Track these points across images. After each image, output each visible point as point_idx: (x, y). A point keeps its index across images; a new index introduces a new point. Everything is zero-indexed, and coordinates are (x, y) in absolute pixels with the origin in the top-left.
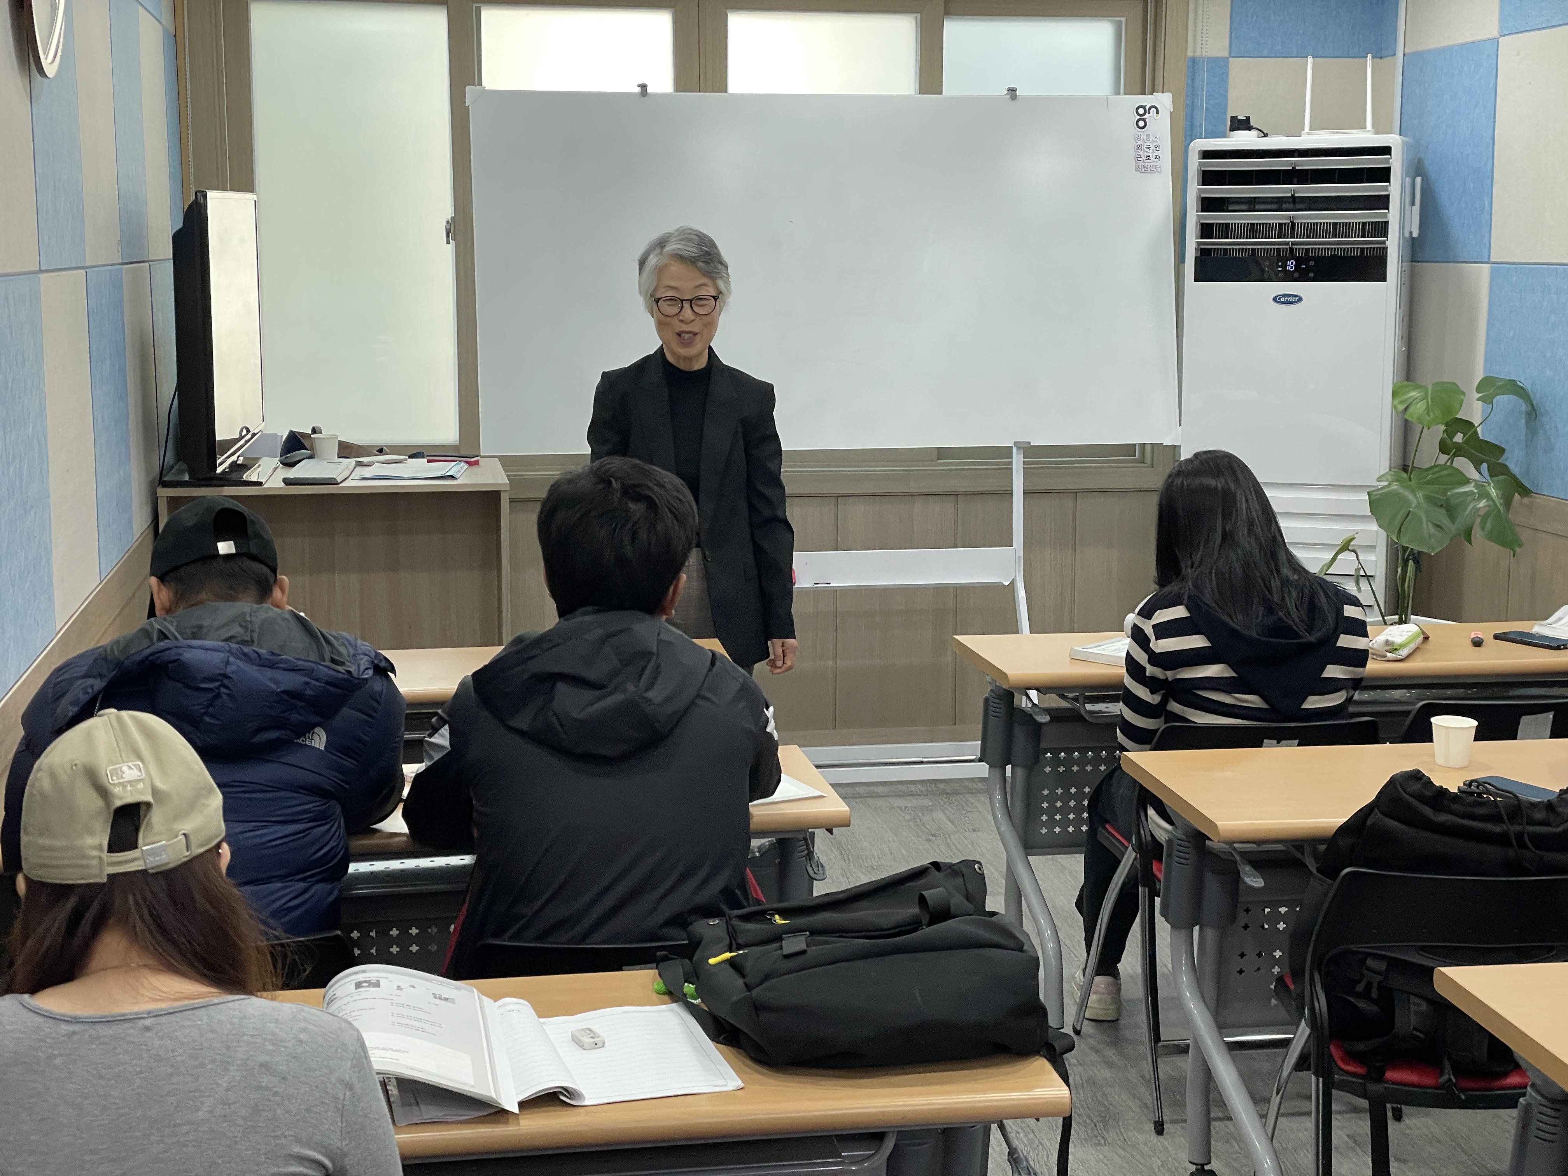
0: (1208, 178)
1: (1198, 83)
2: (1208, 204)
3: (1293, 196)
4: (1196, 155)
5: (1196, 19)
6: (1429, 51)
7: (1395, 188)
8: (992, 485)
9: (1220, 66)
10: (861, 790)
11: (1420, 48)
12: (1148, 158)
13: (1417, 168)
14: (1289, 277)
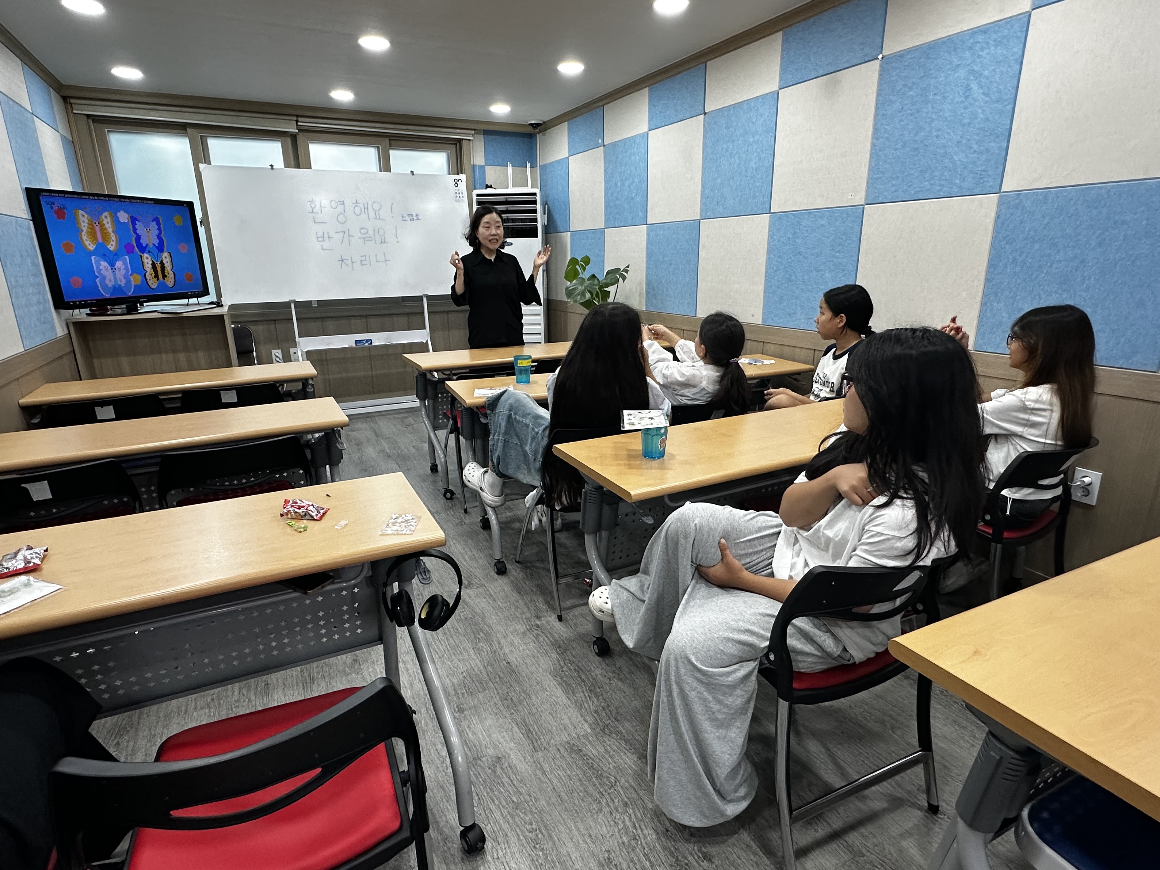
1: (475, 172)
4: (475, 195)
5: (473, 153)
6: (547, 164)
7: (539, 209)
9: (482, 168)
10: (384, 413)
11: (545, 163)
12: (459, 197)
13: (545, 203)
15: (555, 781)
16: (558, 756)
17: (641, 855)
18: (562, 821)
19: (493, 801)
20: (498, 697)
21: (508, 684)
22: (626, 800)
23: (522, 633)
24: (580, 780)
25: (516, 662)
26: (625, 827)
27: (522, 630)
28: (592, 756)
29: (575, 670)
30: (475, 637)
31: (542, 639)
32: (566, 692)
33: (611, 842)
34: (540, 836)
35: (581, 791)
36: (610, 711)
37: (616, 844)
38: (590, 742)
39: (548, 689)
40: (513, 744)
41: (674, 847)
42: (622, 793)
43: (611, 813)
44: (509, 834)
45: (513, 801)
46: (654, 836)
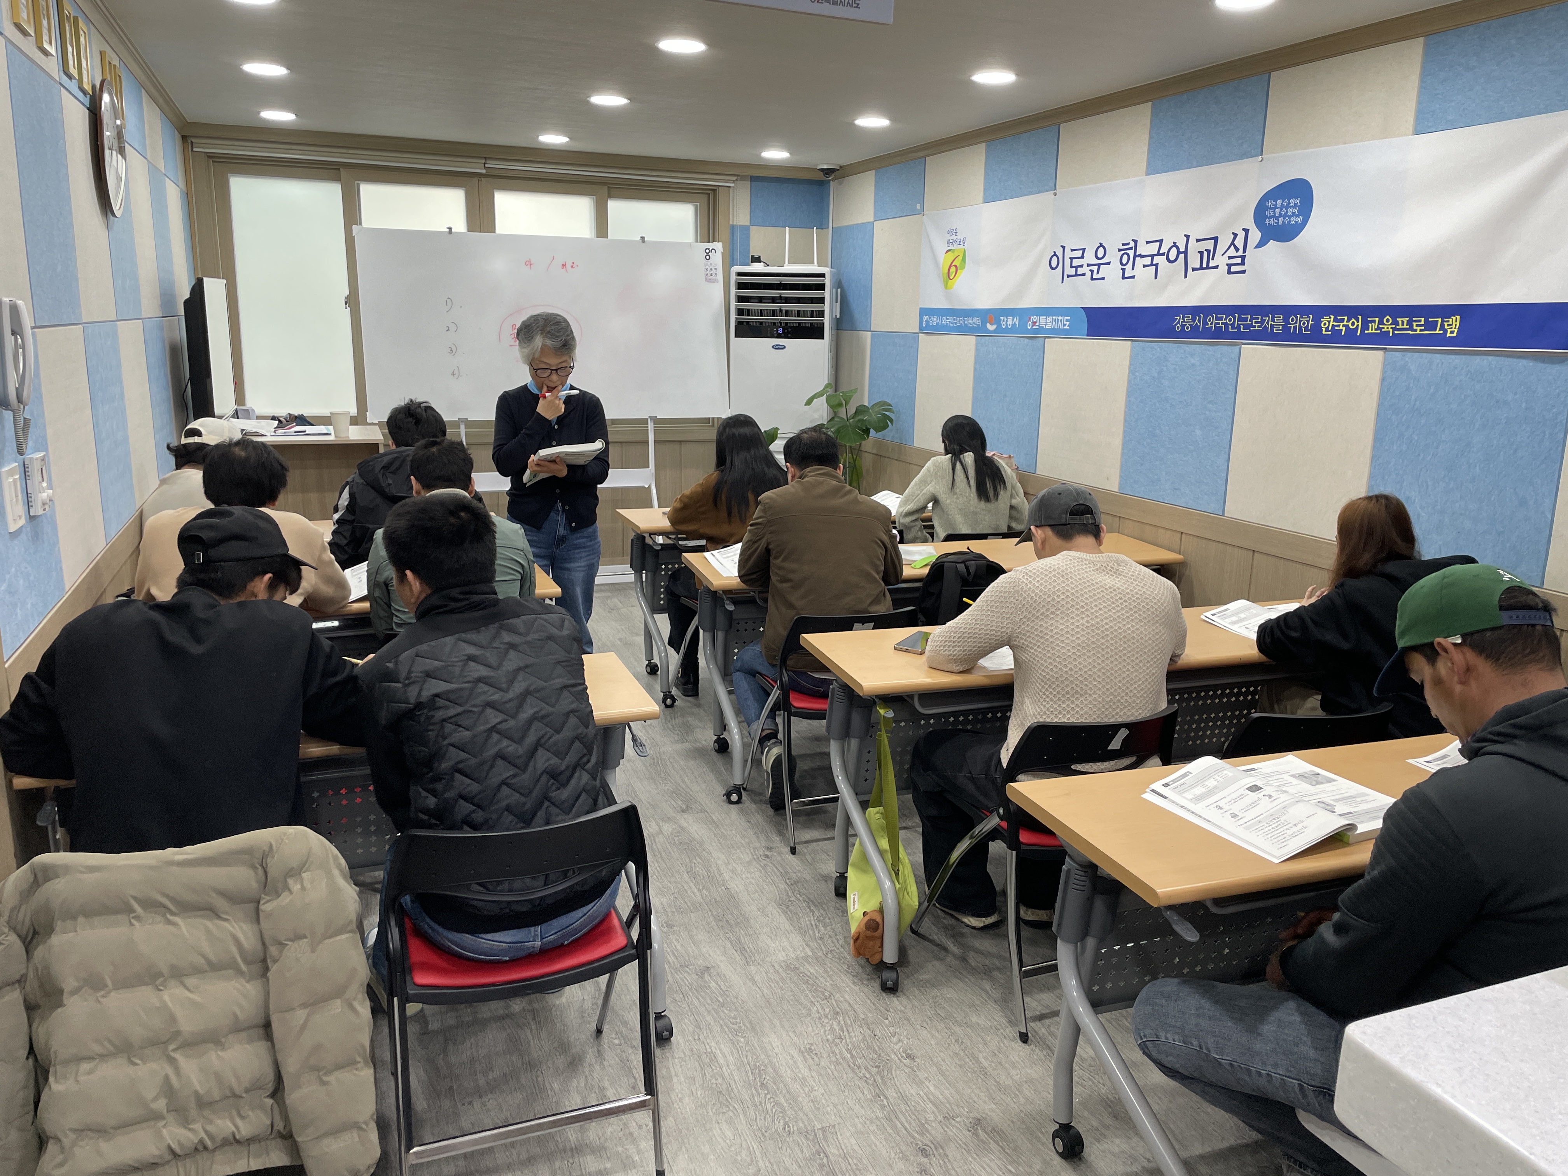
0: (741, 286)
1: (735, 238)
2: (741, 299)
3: (780, 297)
4: (734, 274)
5: (733, 206)
6: (843, 227)
7: (827, 294)
8: (640, 438)
9: (746, 230)
11: (840, 225)
12: (711, 275)
13: (838, 284)
14: (779, 336)
15: (765, 990)
16: (771, 971)
17: (844, 1050)
18: (768, 1020)
19: (698, 999)
20: (712, 918)
21: (725, 908)
22: (838, 1010)
23: (747, 862)
24: (792, 991)
25: (736, 889)
26: (832, 1030)
27: (747, 860)
28: (809, 974)
29: (805, 901)
30: (691, 862)
31: (770, 870)
32: (790, 920)
33: (815, 1039)
34: (743, 1028)
35: (792, 1000)
36: (838, 940)
37: (820, 1040)
38: (809, 963)
39: (770, 915)
40: (724, 958)
41: (879, 1047)
42: (835, 1005)
43: (820, 1018)
44: (712, 1024)
45: (719, 1001)
46: (860, 1038)
